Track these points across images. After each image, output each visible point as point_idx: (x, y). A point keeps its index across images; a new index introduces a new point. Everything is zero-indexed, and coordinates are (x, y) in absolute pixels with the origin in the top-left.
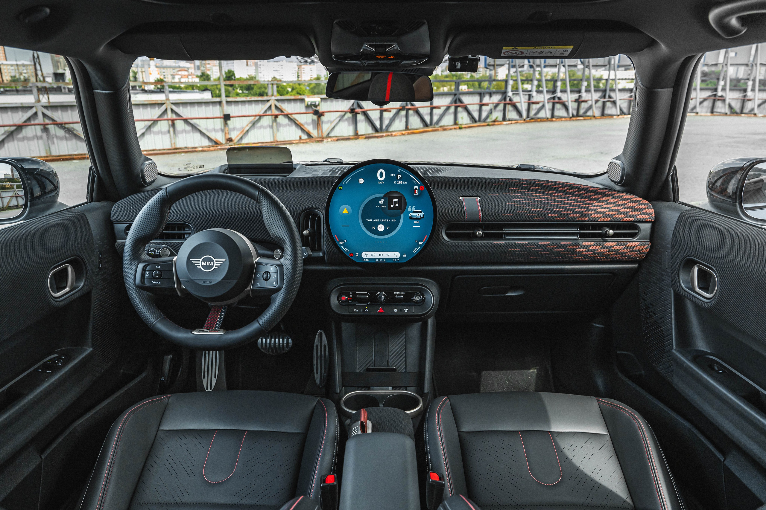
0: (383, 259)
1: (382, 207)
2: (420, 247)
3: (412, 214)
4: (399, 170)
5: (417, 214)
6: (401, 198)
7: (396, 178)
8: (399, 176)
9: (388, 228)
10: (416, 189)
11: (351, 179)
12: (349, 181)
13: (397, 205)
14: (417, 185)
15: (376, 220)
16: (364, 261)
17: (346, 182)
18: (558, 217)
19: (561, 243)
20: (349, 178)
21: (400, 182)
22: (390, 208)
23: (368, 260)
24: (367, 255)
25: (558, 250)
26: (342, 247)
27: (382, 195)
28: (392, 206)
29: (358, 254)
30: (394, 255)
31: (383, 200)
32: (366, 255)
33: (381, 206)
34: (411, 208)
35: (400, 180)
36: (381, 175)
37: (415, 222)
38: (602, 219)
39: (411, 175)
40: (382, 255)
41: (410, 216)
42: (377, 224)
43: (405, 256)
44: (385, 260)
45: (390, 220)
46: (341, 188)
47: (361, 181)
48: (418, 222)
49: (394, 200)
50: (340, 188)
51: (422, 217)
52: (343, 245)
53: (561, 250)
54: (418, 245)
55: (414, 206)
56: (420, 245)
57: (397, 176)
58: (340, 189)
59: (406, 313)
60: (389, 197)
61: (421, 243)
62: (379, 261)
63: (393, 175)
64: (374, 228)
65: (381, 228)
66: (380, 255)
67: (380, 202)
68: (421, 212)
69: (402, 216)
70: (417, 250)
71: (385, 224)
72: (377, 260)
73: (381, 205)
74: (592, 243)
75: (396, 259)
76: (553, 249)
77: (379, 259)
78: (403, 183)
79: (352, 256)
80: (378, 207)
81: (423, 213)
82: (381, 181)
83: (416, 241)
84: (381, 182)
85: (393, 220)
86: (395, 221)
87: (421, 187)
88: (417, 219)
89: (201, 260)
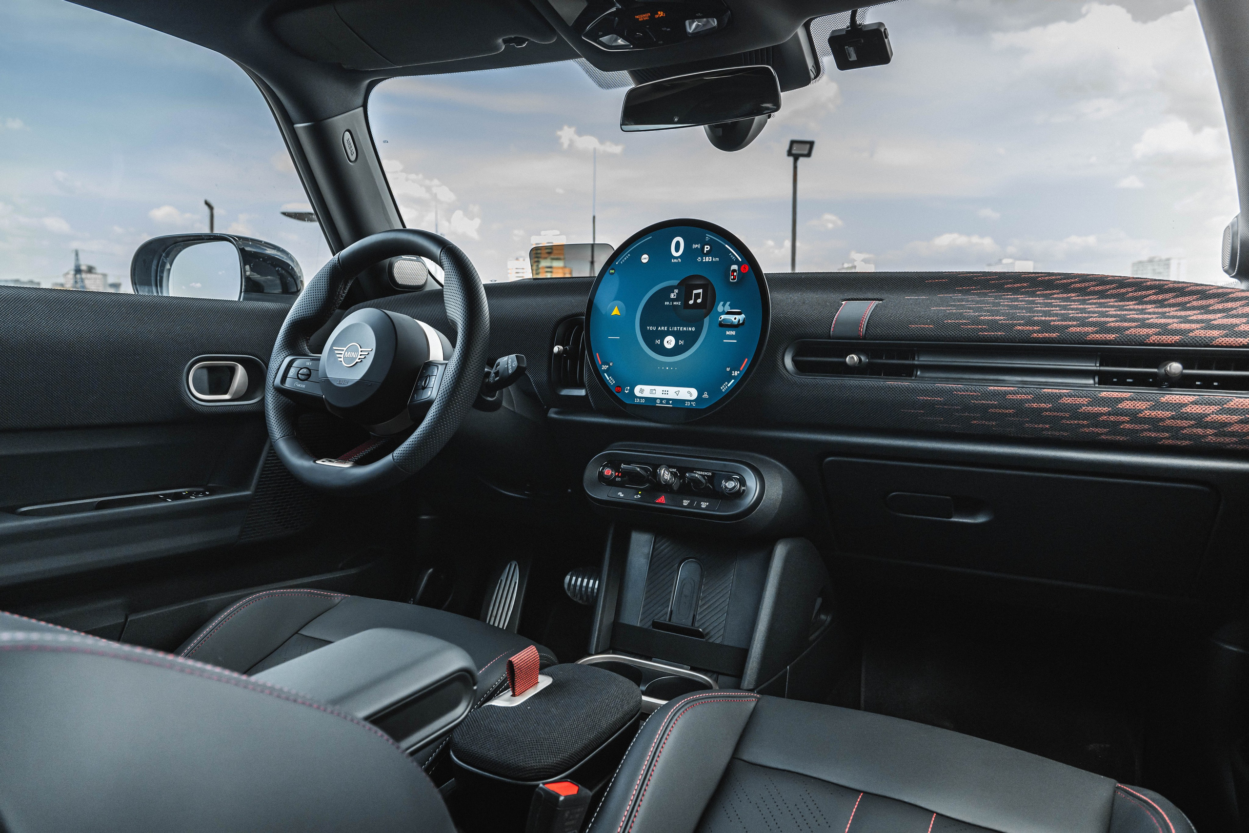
0: (668, 400)
1: (675, 303)
2: (733, 381)
3: (723, 317)
4: (708, 236)
5: (732, 318)
6: (707, 287)
7: (701, 251)
8: (707, 248)
9: (681, 342)
10: (734, 271)
11: (629, 255)
12: (625, 259)
13: (699, 301)
14: (736, 262)
15: (663, 328)
16: (637, 401)
17: (621, 260)
18: (1038, 332)
19: (1045, 390)
20: (627, 255)
21: (707, 258)
22: (686, 305)
23: (643, 401)
24: (644, 391)
25: (1035, 405)
26: (605, 374)
27: (675, 282)
28: (691, 302)
29: (629, 388)
30: (688, 394)
31: (676, 291)
32: (642, 391)
33: (673, 303)
34: (724, 305)
35: (708, 254)
36: (677, 247)
37: (728, 333)
38: (1154, 339)
39: (726, 246)
40: (666, 392)
41: (721, 322)
42: (663, 335)
43: (706, 395)
44: (671, 402)
45: (685, 329)
46: (613, 271)
47: (645, 258)
48: (733, 333)
49: (695, 292)
50: (611, 271)
51: (741, 322)
52: (606, 371)
53: (1043, 405)
54: (729, 377)
55: (728, 303)
56: (734, 377)
57: (703, 248)
58: (612, 274)
59: (703, 509)
60: (686, 287)
61: (736, 373)
62: (661, 403)
63: (696, 246)
64: (658, 342)
65: (670, 342)
66: (664, 392)
67: (672, 296)
68: (739, 313)
69: (707, 321)
70: (729, 385)
71: (677, 335)
72: (658, 401)
73: (673, 300)
74: (1127, 395)
75: (690, 401)
76: (1022, 401)
77: (662, 399)
78: (712, 259)
79: (619, 392)
80: (668, 303)
81: (743, 316)
82: (676, 258)
83: (728, 369)
84: (675, 260)
85: (690, 329)
86: (694, 329)
87: (743, 266)
88: (732, 326)
89: (345, 349)
